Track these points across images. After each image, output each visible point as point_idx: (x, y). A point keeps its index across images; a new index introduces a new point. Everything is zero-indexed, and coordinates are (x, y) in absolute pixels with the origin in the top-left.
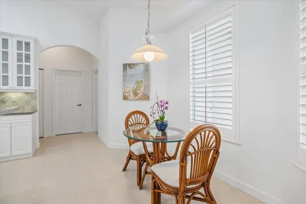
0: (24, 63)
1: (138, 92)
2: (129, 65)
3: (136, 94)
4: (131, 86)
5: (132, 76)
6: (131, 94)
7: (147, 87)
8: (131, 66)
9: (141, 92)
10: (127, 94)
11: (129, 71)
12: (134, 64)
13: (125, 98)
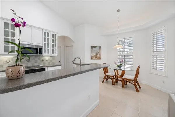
0: (54, 44)
1: (97, 56)
2: (94, 46)
3: (96, 57)
4: (94, 54)
5: (95, 50)
6: (94, 57)
7: (100, 55)
8: (94, 47)
9: (98, 56)
10: (93, 57)
11: (93, 49)
12: (95, 46)
13: (92, 59)
